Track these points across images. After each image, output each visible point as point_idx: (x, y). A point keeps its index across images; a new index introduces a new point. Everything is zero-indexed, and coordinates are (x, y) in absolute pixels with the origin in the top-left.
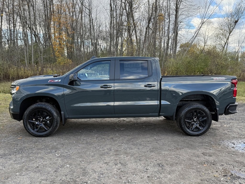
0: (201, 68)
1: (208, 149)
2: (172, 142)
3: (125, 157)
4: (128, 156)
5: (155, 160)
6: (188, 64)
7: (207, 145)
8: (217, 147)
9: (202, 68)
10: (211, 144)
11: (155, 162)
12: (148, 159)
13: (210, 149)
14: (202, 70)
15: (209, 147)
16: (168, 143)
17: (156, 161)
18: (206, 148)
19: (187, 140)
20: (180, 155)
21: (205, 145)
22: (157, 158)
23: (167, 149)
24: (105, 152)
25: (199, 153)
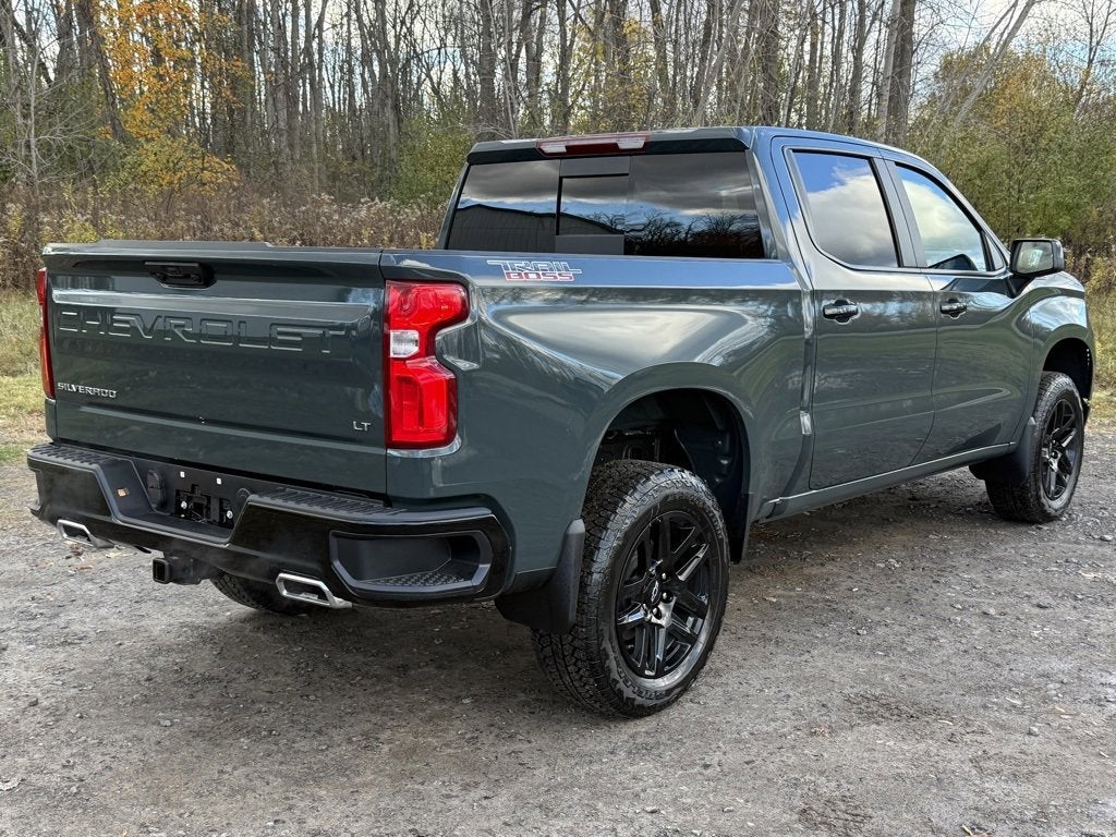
0: (1058, 204)
1: (1016, 731)
2: (788, 689)
3: (456, 789)
4: (477, 784)
5: (649, 809)
6: (978, 182)
7: (1014, 706)
8: (1078, 714)
9: (1069, 209)
10: (1046, 700)
11: (646, 819)
12: (606, 804)
13: (1030, 733)
14: (1064, 221)
15: (1024, 721)
16: (761, 691)
17: (653, 812)
18: (1002, 727)
19: (888, 669)
20: (822, 773)
21: (999, 706)
22: (667, 794)
23: (745, 735)
24: (327, 760)
25: (950, 761)
